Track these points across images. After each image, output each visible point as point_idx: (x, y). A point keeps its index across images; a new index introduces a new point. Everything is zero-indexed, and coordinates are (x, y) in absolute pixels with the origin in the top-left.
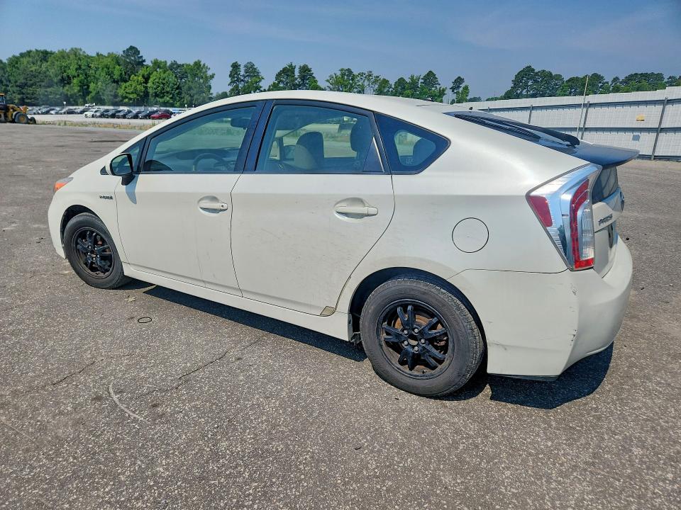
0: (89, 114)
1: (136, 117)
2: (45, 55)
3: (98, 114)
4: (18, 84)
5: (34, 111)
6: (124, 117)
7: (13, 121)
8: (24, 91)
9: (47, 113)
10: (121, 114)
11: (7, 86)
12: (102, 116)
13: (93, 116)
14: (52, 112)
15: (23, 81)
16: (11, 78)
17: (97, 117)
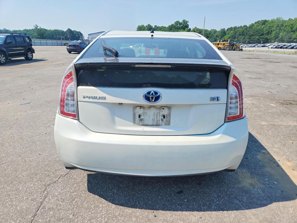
0: (270, 47)
1: (292, 48)
2: (264, 22)
3: (274, 47)
4: (250, 35)
5: (250, 46)
6: (286, 48)
7: (234, 50)
8: (251, 38)
9: (254, 46)
10: (286, 46)
11: (245, 36)
12: (276, 48)
13: (272, 48)
14: (256, 46)
15: (252, 34)
16: (248, 33)
17: (273, 48)
